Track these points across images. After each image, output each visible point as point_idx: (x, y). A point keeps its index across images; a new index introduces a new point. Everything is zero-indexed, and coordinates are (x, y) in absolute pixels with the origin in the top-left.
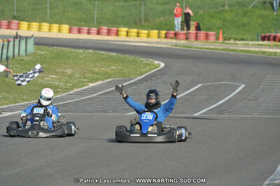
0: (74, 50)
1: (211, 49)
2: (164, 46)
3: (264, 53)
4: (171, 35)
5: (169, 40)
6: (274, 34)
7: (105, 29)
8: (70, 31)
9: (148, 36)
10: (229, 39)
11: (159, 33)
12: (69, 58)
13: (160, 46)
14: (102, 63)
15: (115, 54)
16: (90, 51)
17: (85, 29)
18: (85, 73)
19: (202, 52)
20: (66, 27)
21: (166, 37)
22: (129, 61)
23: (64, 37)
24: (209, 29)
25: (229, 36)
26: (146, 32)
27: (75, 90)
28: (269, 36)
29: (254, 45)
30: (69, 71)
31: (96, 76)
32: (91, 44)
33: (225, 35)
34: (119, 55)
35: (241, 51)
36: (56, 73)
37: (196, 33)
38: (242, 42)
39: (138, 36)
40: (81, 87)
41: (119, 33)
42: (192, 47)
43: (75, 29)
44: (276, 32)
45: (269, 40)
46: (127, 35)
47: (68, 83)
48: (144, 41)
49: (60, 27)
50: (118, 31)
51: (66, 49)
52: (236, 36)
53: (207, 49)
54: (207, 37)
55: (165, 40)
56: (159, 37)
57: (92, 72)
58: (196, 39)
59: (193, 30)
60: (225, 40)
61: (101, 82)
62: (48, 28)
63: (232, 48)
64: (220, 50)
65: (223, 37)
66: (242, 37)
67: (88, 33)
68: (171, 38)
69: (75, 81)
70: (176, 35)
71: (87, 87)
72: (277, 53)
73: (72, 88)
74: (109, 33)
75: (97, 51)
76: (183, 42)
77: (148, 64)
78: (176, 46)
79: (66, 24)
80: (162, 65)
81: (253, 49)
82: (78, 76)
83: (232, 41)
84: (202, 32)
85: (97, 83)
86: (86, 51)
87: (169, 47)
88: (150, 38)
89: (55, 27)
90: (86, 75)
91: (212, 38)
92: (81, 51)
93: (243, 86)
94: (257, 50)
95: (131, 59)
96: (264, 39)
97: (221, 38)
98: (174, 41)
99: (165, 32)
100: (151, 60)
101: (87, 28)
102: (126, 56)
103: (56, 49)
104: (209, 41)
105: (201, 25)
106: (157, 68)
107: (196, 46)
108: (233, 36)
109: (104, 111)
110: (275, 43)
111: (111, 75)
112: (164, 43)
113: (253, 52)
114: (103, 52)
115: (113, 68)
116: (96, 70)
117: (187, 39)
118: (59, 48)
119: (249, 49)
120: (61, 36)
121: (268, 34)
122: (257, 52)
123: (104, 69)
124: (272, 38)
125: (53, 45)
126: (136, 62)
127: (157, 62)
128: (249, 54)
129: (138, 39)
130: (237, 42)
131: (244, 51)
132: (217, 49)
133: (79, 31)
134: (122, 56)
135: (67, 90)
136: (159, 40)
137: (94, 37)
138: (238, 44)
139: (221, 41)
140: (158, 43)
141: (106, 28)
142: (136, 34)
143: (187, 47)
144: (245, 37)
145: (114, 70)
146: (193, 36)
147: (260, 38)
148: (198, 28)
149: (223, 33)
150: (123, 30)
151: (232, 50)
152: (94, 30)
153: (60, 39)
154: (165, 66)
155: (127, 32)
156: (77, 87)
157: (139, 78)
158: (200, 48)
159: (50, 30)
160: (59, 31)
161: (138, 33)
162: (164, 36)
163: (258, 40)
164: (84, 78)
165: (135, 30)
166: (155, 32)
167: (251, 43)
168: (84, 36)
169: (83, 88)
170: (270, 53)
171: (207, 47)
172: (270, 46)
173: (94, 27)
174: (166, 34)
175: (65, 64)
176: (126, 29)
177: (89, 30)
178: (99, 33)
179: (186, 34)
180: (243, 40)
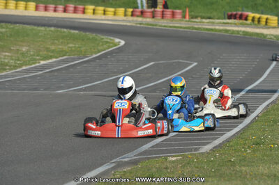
0: (36, 27)
1: (175, 27)
2: (128, 24)
3: (227, 31)
4: (138, 14)
5: (135, 18)
6: (240, 13)
7: (71, 7)
8: (37, 8)
9: (115, 14)
10: (196, 17)
11: (126, 11)
12: (28, 35)
13: (125, 24)
14: (61, 40)
15: (76, 32)
16: (52, 29)
17: (52, 6)
18: (40, 51)
19: (165, 30)
20: (32, 5)
21: (132, 15)
22: (88, 39)
23: (30, 15)
24: (177, 8)
25: (197, 14)
26: (113, 9)
27: (24, 68)
28: (236, 15)
29: (220, 23)
30: (24, 49)
31: (50, 54)
32: (55, 22)
33: (193, 13)
34: (82, 32)
35: (204, 29)
36: (10, 50)
37: (163, 11)
38: (208, 20)
39: (104, 14)
40: (31, 65)
41: (86, 11)
42: (156, 25)
43: (42, 6)
44: (243, 10)
45: (235, 18)
46: (94, 13)
47: (18, 60)
48: (110, 18)
49: (26, 5)
50: (84, 9)
51: (28, 26)
52: (204, 15)
53: (171, 27)
54: (173, 15)
55: (131, 18)
56: (125, 15)
57: (48, 50)
58: (163, 16)
59: (159, 8)
60: (192, 18)
61: (54, 60)
62: (14, 5)
63: (196, 26)
64: (185, 28)
65: (189, 15)
66: (209, 15)
67: (55, 11)
68: (138, 16)
69: (28, 59)
70: (142, 13)
71: (37, 64)
72: (240, 31)
73: (21, 66)
74: (75, 11)
75: (59, 29)
76: (149, 20)
77: (107, 42)
78: (140, 24)
79: (33, 1)
80: (123, 43)
81: (217, 27)
82: (32, 53)
83: (198, 20)
84: (169, 10)
85: (50, 61)
86: (48, 29)
87: (134, 25)
88: (117, 16)
89: (22, 4)
90: (41, 53)
91: (178, 17)
92: (42, 28)
93: (195, 64)
94: (221, 28)
95: (91, 37)
96: (230, 17)
97: (187, 16)
98: (140, 19)
99: (131, 10)
100: (112, 38)
101: (54, 6)
102: (87, 33)
103: (18, 27)
104: (175, 19)
105: (168, 3)
106: (116, 45)
107: (160, 24)
108: (200, 14)
109: (36, 89)
110: (241, 21)
111: (66, 53)
112: (129, 21)
113: (216, 30)
114: (65, 30)
115: (71, 45)
116: (53, 47)
117: (153, 17)
118: (21, 26)
119: (213, 27)
120: (26, 13)
121: (235, 13)
122: (220, 31)
123: (61, 47)
124: (238, 16)
125: (16, 23)
126: (96, 40)
127: (117, 40)
128: (213, 32)
129: (103, 17)
130: (204, 20)
131: (207, 29)
132: (181, 27)
133: (46, 9)
134: (83, 33)
135: (15, 67)
136: (125, 18)
137: (60, 15)
138: (203, 22)
139: (187, 19)
140: (123, 20)
141: (73, 6)
142: (103, 12)
143: (151, 25)
144: (212, 15)
145: (71, 47)
146: (159, 14)
147: (226, 16)
148: (165, 6)
149: (190, 12)
150: (90, 8)
151: (196, 29)
152: (61, 8)
153: (25, 16)
154: (125, 44)
155: (94, 10)
156: (26, 65)
157: (95, 56)
158: (165, 26)
159: (16, 7)
160: (26, 8)
161: (104, 11)
162: (130, 14)
163: (224, 18)
164: (37, 56)
165: (102, 8)
166: (121, 10)
167: (217, 21)
168: (50, 14)
169: (33, 66)
170: (233, 32)
171: (171, 25)
172: (235, 24)
173: (61, 5)
174: (132, 12)
175: (22, 41)
176: (93, 7)
177: (55, 8)
178: (65, 11)
179: (152, 12)
180: (210, 18)
